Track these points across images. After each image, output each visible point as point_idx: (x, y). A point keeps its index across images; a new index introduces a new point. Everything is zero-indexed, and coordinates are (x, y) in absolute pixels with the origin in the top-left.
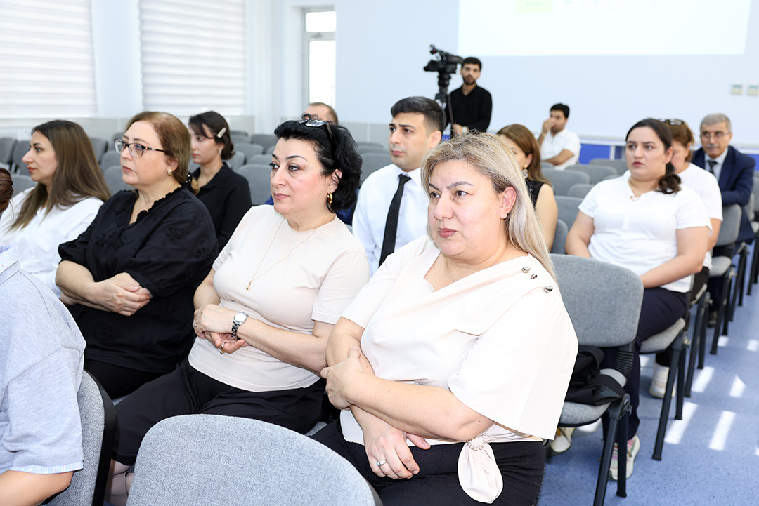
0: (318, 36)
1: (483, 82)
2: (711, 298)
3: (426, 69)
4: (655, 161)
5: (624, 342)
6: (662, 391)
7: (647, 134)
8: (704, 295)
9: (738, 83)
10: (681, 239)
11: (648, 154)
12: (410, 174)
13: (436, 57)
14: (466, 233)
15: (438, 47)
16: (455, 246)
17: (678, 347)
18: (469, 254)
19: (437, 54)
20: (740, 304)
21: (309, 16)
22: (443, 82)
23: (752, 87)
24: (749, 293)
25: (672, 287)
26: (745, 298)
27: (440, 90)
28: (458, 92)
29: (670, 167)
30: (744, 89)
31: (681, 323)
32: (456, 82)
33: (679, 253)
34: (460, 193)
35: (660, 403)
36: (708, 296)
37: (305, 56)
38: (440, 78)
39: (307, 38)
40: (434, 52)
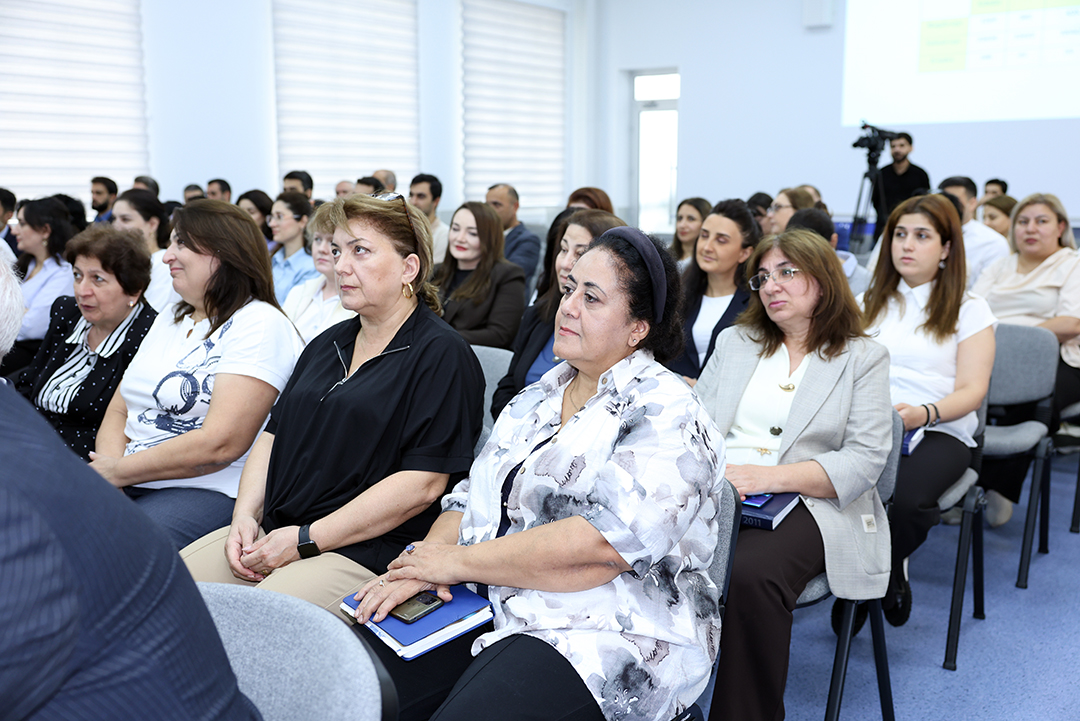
0: (651, 105)
1: (916, 157)
3: (855, 145)
13: (867, 133)
14: (1042, 241)
15: (871, 122)
16: (1035, 248)
18: (1042, 253)
19: (869, 130)
21: (638, 80)
22: (872, 160)
27: (870, 168)
28: (889, 168)
32: (885, 159)
34: (1041, 221)
37: (633, 130)
38: (869, 155)
39: (635, 108)
40: (865, 127)
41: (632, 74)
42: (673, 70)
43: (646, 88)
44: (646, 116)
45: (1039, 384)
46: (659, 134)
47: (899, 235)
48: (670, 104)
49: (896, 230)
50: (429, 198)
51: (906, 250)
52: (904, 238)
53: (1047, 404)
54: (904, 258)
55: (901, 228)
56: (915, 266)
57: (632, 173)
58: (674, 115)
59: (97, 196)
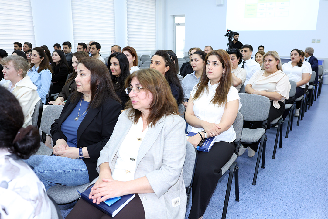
0: (179, 24)
2: (309, 93)
3: (225, 36)
4: (297, 58)
5: (292, 96)
6: (298, 115)
7: (295, 52)
8: (307, 92)
9: (314, 39)
10: (303, 76)
11: (296, 56)
12: (246, 61)
14: (271, 67)
16: (269, 70)
17: (302, 100)
18: (271, 71)
19: (229, 32)
20: (315, 100)
21: (175, 18)
22: (230, 40)
23: (318, 40)
24: (317, 98)
25: (301, 87)
26: (316, 99)
27: (229, 42)
29: (300, 60)
30: (316, 41)
31: (303, 96)
33: (302, 79)
34: (270, 61)
35: (298, 118)
36: (308, 92)
37: (174, 31)
38: (229, 38)
39: (175, 25)
40: (228, 31)
41: (174, 16)
42: (183, 16)
43: (178, 20)
44: (177, 27)
45: (263, 115)
46: (180, 32)
47: (208, 63)
48: (183, 24)
49: (207, 62)
50: (96, 49)
51: (210, 69)
52: (209, 64)
53: (266, 122)
54: (209, 72)
55: (208, 61)
56: (212, 75)
57: (174, 42)
58: (184, 27)
59: (15, 48)
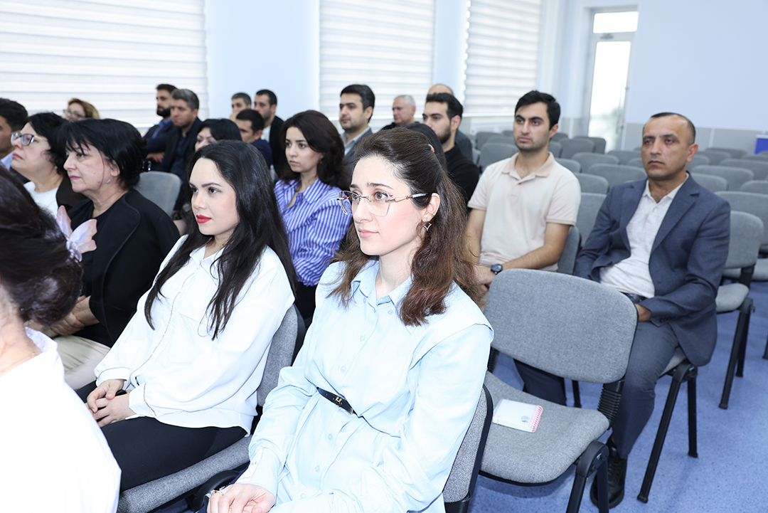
0: (608, 37)
21: (597, 16)
37: (589, 56)
39: (592, 39)
41: (593, 11)
42: (631, 8)
43: (604, 23)
44: (602, 46)
46: (613, 61)
48: (625, 36)
57: (586, 91)
58: (627, 45)
59: (160, 102)
